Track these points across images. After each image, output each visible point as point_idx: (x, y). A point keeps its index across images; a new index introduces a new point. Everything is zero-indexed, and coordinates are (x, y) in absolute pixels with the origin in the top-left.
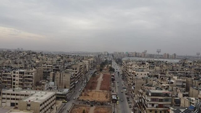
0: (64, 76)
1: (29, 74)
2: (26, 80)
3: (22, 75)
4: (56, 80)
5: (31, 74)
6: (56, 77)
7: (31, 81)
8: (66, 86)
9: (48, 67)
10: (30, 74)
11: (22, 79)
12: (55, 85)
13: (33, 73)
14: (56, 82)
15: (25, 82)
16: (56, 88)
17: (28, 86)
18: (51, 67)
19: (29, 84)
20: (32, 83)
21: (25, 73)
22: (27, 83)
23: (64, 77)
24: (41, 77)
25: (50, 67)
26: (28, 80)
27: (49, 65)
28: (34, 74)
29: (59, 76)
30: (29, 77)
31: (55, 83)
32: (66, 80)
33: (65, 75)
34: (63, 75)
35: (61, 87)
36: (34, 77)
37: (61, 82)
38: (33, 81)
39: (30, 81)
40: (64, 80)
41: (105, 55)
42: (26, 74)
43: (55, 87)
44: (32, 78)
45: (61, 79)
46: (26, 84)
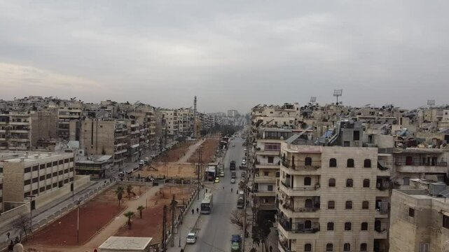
0: (101, 127)
1: (19, 121)
2: (12, 134)
3: (4, 123)
4: (83, 135)
5: (25, 121)
6: (83, 131)
7: (25, 136)
8: (106, 150)
9: (71, 113)
10: (23, 120)
11: (4, 131)
12: (80, 148)
13: (30, 119)
14: (82, 140)
15: (12, 140)
16: (83, 154)
17: (18, 148)
18: (79, 113)
19: (19, 143)
20: (25, 140)
21: (11, 119)
22: (15, 140)
23: (100, 130)
24: (49, 132)
25: (75, 113)
26: (18, 134)
27: (73, 111)
28: (30, 122)
29: (88, 127)
30: (20, 127)
31: (80, 144)
32: (106, 135)
33: (103, 125)
34: (99, 124)
35: (94, 151)
36: (30, 127)
37: (94, 140)
38: (30, 137)
39: (22, 136)
40: (100, 135)
41: (231, 117)
42: (13, 121)
43: (81, 152)
44: (27, 129)
45: (94, 135)
46: (14, 142)
